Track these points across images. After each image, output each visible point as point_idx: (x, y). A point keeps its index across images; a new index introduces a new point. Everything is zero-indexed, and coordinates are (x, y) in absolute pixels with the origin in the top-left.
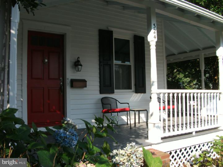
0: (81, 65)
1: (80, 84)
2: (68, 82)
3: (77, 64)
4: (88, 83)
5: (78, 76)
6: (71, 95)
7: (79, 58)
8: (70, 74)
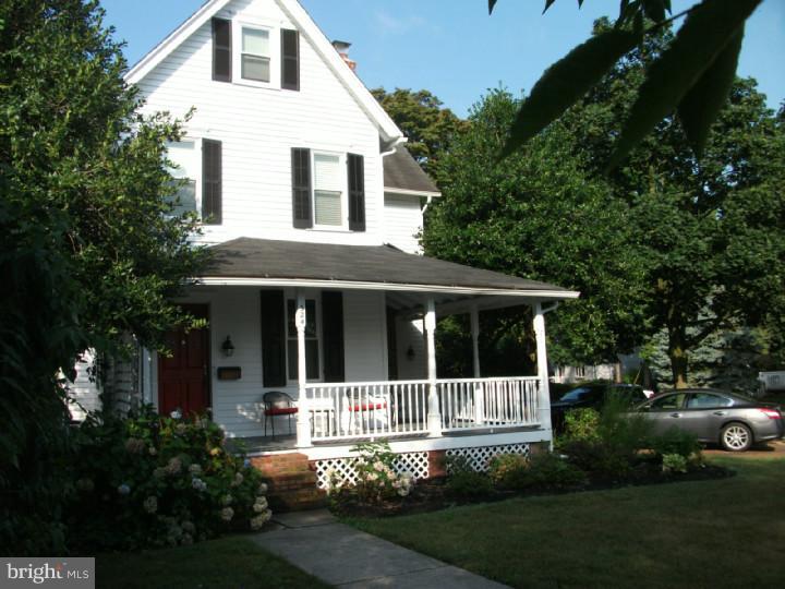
0: (232, 348)
1: (233, 373)
2: (214, 372)
3: (227, 346)
4: (242, 373)
5: (229, 362)
6: (219, 390)
7: (228, 337)
8: (218, 361)
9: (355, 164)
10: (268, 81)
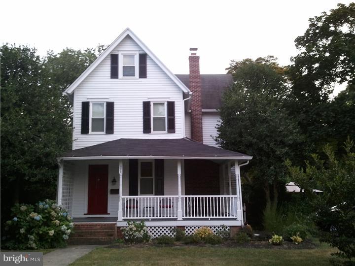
0: (116, 181)
1: (116, 192)
2: (109, 191)
5: (114, 187)
6: (111, 198)
7: (114, 177)
9: (171, 106)
10: (134, 76)
